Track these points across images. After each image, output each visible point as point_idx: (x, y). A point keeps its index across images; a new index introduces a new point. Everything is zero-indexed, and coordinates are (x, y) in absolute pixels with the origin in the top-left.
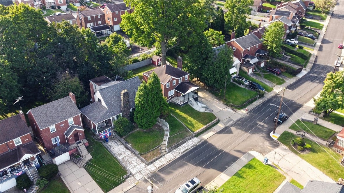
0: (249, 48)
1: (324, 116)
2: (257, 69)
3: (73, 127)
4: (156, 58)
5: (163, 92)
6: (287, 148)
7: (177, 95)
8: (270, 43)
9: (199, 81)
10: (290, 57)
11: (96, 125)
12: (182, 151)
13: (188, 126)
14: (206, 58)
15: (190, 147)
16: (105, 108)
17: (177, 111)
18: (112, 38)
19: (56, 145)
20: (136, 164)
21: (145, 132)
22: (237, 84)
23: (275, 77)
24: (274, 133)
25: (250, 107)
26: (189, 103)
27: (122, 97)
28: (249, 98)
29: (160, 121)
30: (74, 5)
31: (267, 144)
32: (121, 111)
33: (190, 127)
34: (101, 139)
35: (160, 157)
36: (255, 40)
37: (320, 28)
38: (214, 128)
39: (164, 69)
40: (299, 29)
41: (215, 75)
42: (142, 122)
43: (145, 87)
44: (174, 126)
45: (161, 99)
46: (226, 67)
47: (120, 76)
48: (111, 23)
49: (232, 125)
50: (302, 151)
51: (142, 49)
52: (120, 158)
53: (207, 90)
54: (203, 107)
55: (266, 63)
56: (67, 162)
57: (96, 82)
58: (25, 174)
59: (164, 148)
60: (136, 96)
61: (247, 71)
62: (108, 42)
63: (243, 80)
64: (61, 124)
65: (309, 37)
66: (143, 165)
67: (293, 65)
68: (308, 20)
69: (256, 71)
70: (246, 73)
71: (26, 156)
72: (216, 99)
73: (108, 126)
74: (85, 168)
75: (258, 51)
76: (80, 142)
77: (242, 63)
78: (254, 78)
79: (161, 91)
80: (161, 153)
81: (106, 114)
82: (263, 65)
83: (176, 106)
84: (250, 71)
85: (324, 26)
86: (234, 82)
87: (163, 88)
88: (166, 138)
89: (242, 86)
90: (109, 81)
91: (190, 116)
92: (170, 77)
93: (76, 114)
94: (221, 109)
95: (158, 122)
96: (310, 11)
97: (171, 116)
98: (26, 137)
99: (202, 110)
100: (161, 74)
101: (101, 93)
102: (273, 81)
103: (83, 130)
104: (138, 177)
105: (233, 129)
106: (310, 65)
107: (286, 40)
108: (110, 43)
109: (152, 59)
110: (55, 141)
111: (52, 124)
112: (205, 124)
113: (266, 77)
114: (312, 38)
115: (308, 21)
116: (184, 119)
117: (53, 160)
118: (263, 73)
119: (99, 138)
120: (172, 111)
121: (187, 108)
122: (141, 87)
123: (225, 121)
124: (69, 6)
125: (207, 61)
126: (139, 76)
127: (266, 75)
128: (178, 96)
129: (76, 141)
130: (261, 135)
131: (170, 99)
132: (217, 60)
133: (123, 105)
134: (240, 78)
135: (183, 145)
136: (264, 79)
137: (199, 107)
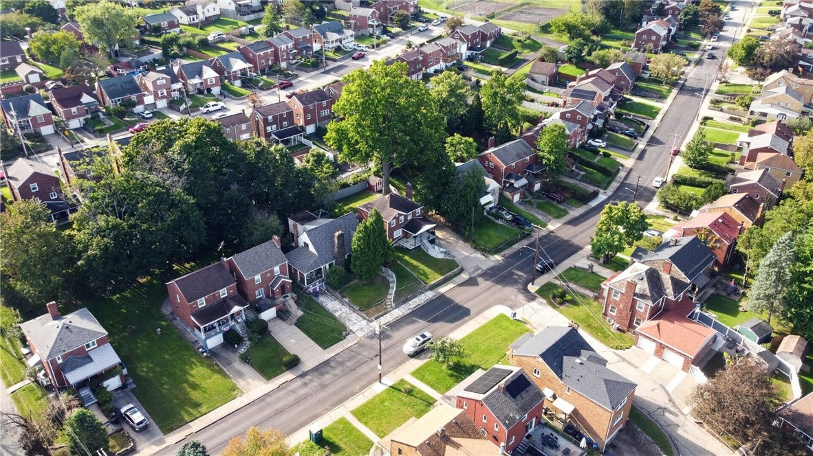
0: (514, 164)
1: (604, 262)
2: (527, 194)
3: (279, 278)
4: (374, 181)
5: (387, 233)
6: (544, 301)
7: (406, 236)
8: (547, 155)
9: (438, 214)
10: (583, 173)
11: (305, 275)
12: (412, 307)
13: (420, 276)
14: (447, 183)
15: (422, 302)
16: (314, 254)
17: (407, 258)
18: (313, 155)
19: (261, 299)
20: (356, 321)
21: (365, 285)
22: (493, 219)
23: (553, 205)
24: (533, 284)
25: (508, 252)
26: (422, 247)
27: (336, 240)
28: (508, 238)
29: (383, 271)
30: (232, 84)
31: (521, 297)
32: (334, 258)
33: (423, 278)
34: (310, 293)
35: (385, 314)
36: (524, 149)
37: (651, 117)
38: (455, 279)
39: (387, 202)
40: (613, 120)
41: (459, 207)
42: (361, 271)
43: (366, 227)
44: (402, 276)
45: (385, 242)
46: (475, 195)
47: (326, 210)
48: (301, 123)
49: (480, 276)
50: (561, 304)
51: (353, 166)
52: (337, 315)
53: (450, 228)
54: (442, 252)
55: (543, 184)
56: (273, 319)
57: (297, 220)
58: (232, 330)
59: (390, 303)
60: (354, 239)
61: (511, 197)
62: (308, 162)
63: (504, 213)
64: (266, 273)
65: (626, 135)
66: (365, 322)
67: (587, 185)
68: (636, 99)
69: (525, 197)
70: (510, 201)
71: (236, 309)
72: (461, 241)
73: (318, 278)
74: (296, 325)
75: (530, 167)
76: (287, 296)
77: (504, 187)
78: (522, 208)
79: (385, 231)
80: (386, 308)
81: (316, 262)
82: (537, 187)
83: (405, 251)
84: (517, 198)
85: (660, 112)
86: (490, 217)
87: (387, 228)
88: (393, 292)
89: (500, 222)
90: (314, 219)
91: (423, 263)
92: (396, 212)
93: (283, 262)
94: (467, 254)
95: (382, 271)
96: (643, 80)
97: (398, 264)
98: (231, 288)
99: (441, 256)
100: (384, 208)
101: (309, 236)
102: (549, 212)
103: (291, 281)
104: (360, 334)
105: (480, 280)
106: (615, 185)
107: (587, 141)
108: (310, 163)
109: (368, 182)
110: (259, 294)
111: (257, 273)
112: (442, 275)
113: (540, 207)
114: (631, 136)
115: (635, 103)
116: (416, 268)
117: (259, 315)
118: (537, 201)
119: (308, 292)
120: (398, 257)
121: (420, 254)
122: (360, 227)
123: (472, 270)
124: (224, 87)
125: (447, 187)
126: (351, 208)
127: (540, 204)
128: (407, 238)
129: (282, 295)
130: (516, 287)
131: (396, 242)
132: (461, 187)
133: (336, 250)
134: (500, 209)
135: (414, 300)
136: (537, 210)
137: (435, 252)
